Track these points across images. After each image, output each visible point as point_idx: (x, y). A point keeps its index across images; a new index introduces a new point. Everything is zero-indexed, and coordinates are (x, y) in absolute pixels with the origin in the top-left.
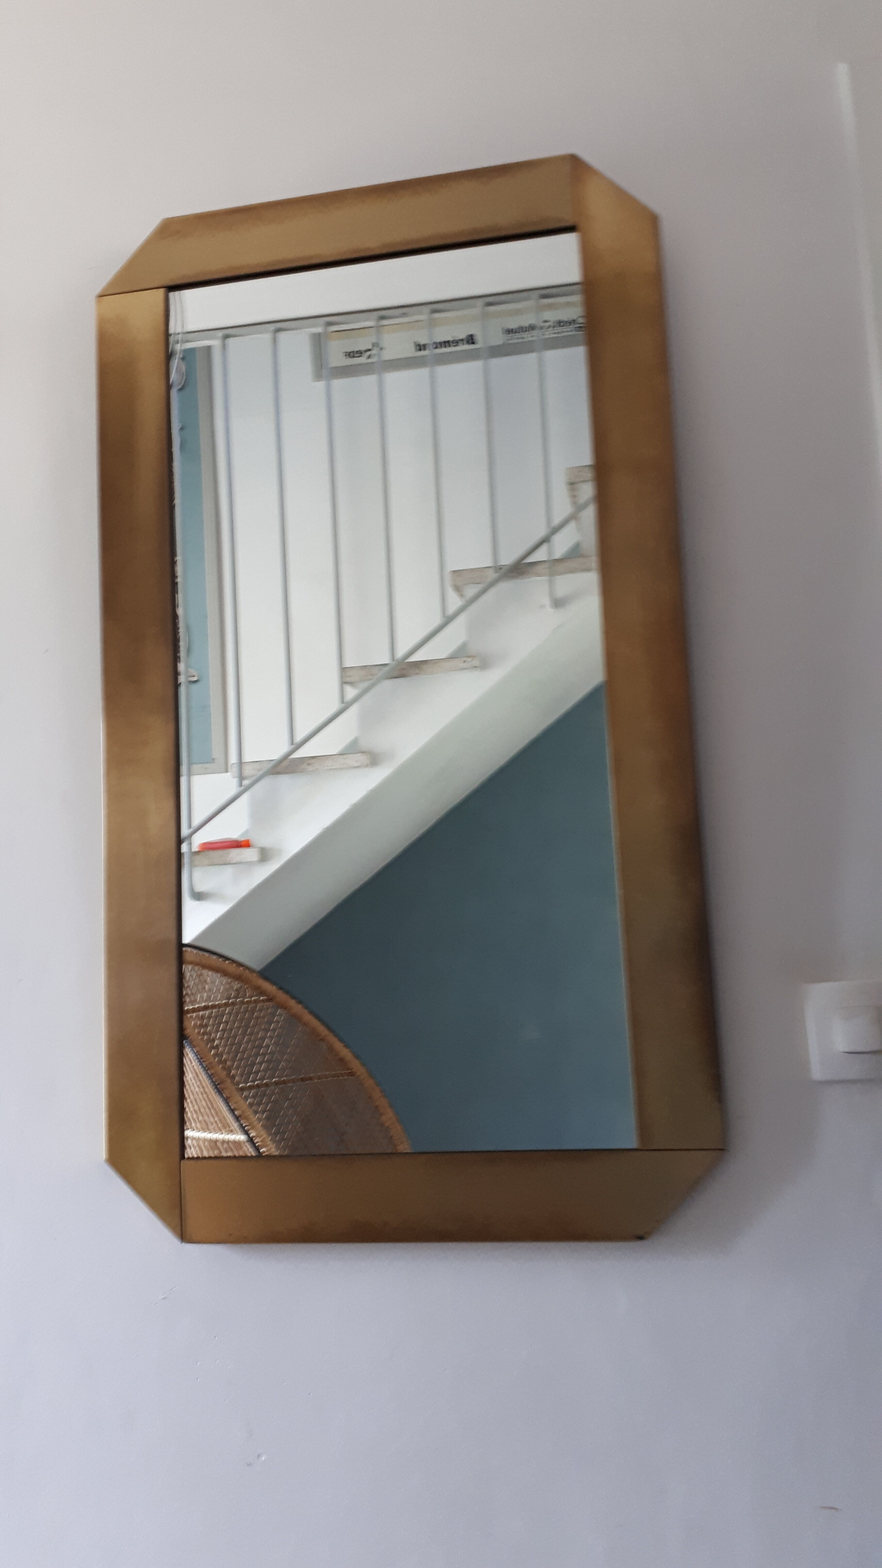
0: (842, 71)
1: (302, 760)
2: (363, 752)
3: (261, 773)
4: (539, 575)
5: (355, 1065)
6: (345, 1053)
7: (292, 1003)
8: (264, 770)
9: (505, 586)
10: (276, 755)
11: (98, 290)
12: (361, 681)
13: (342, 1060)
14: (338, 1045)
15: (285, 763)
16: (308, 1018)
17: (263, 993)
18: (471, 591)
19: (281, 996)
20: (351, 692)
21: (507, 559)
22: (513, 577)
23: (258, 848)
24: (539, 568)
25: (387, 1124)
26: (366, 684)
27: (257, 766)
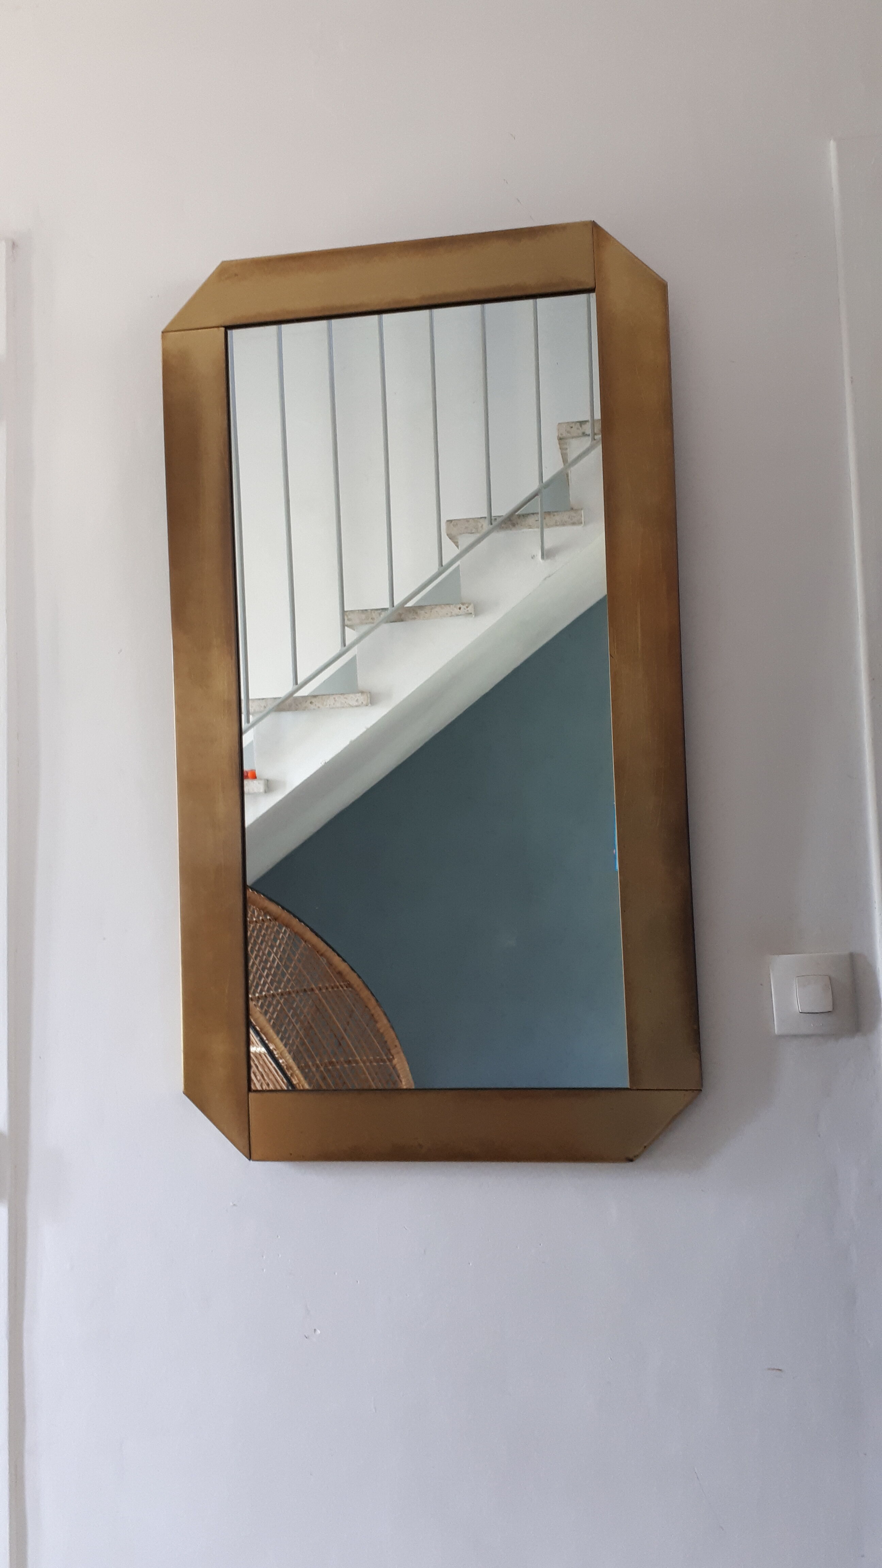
0: (832, 144)
1: (304, 698)
2: (362, 692)
3: (267, 709)
4: (530, 527)
5: (352, 978)
6: (343, 967)
7: (295, 922)
8: (270, 707)
9: (499, 536)
10: (282, 693)
11: (163, 328)
12: (362, 623)
13: (340, 973)
14: (336, 960)
15: (289, 701)
16: (309, 935)
17: (267, 913)
18: (465, 540)
19: (284, 915)
20: (351, 635)
21: (502, 510)
22: (507, 528)
23: (265, 780)
24: (531, 520)
25: (381, 1031)
26: (365, 628)
27: (263, 704)
